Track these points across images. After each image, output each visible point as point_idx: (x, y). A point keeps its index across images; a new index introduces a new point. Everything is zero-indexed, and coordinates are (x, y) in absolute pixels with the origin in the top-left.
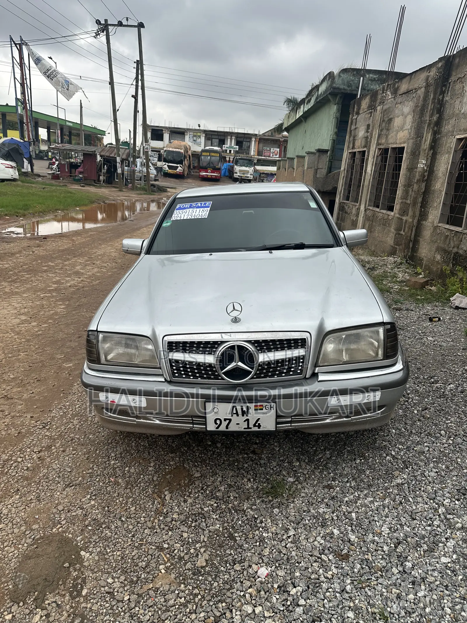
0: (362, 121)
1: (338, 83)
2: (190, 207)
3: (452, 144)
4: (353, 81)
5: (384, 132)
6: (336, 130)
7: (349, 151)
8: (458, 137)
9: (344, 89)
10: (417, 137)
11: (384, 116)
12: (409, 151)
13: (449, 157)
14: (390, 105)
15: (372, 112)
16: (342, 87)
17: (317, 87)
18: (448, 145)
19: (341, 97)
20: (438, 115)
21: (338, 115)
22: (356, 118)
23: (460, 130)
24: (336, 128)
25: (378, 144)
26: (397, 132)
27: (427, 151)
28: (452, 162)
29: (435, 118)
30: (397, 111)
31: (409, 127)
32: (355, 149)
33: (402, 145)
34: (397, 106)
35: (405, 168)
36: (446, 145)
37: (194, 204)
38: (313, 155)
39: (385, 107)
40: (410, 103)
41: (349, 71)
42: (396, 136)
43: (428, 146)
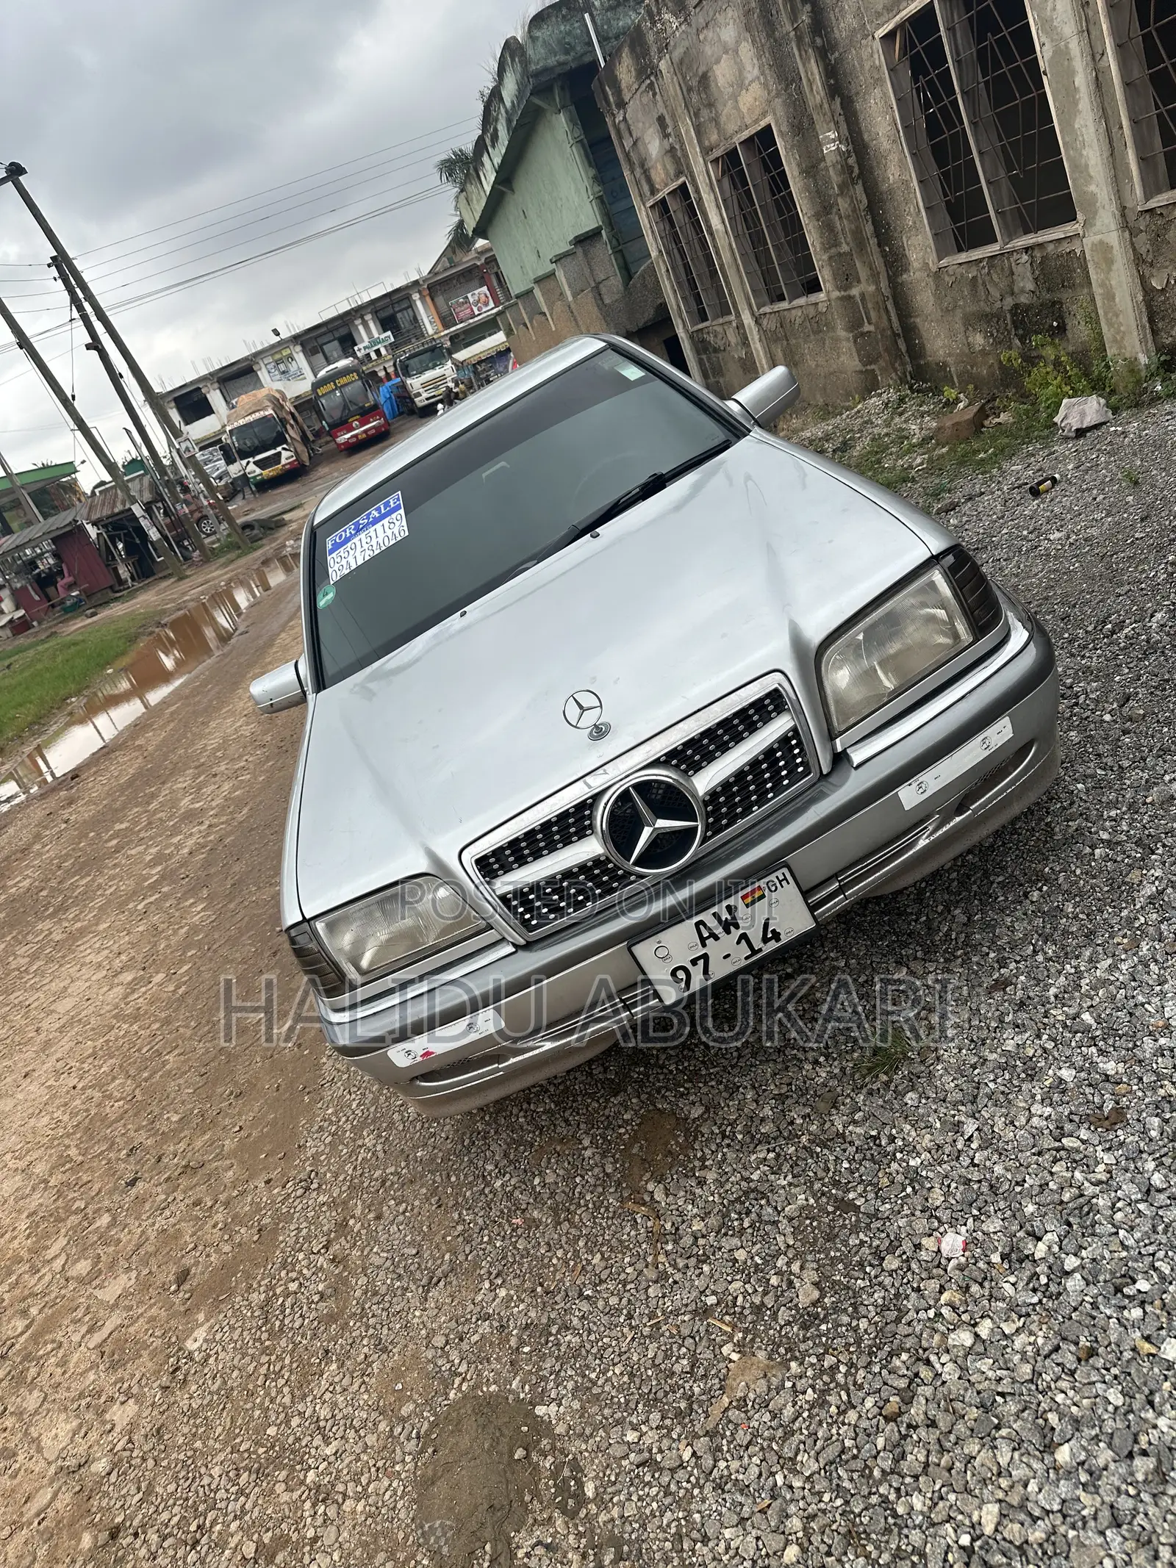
0: (640, 115)
1: (539, 56)
2: (358, 531)
3: (876, 56)
4: (569, 33)
5: (705, 114)
6: (592, 172)
7: (648, 205)
8: (881, 32)
9: (560, 64)
10: (787, 86)
11: (684, 78)
12: (785, 128)
13: (885, 94)
14: (686, 43)
15: (651, 84)
16: (552, 61)
17: (496, 94)
18: (867, 67)
19: (562, 88)
20: (808, 7)
21: (578, 132)
22: (625, 118)
23: (879, 15)
24: (590, 165)
25: (706, 151)
26: (735, 97)
27: (826, 106)
28: (898, 100)
29: (805, 18)
30: (708, 50)
31: (756, 72)
32: (658, 191)
33: (763, 124)
34: (701, 37)
35: (796, 173)
36: (862, 66)
37: (362, 520)
38: (569, 259)
39: (677, 54)
40: (730, 13)
41: (549, 16)
42: (737, 108)
43: (822, 93)
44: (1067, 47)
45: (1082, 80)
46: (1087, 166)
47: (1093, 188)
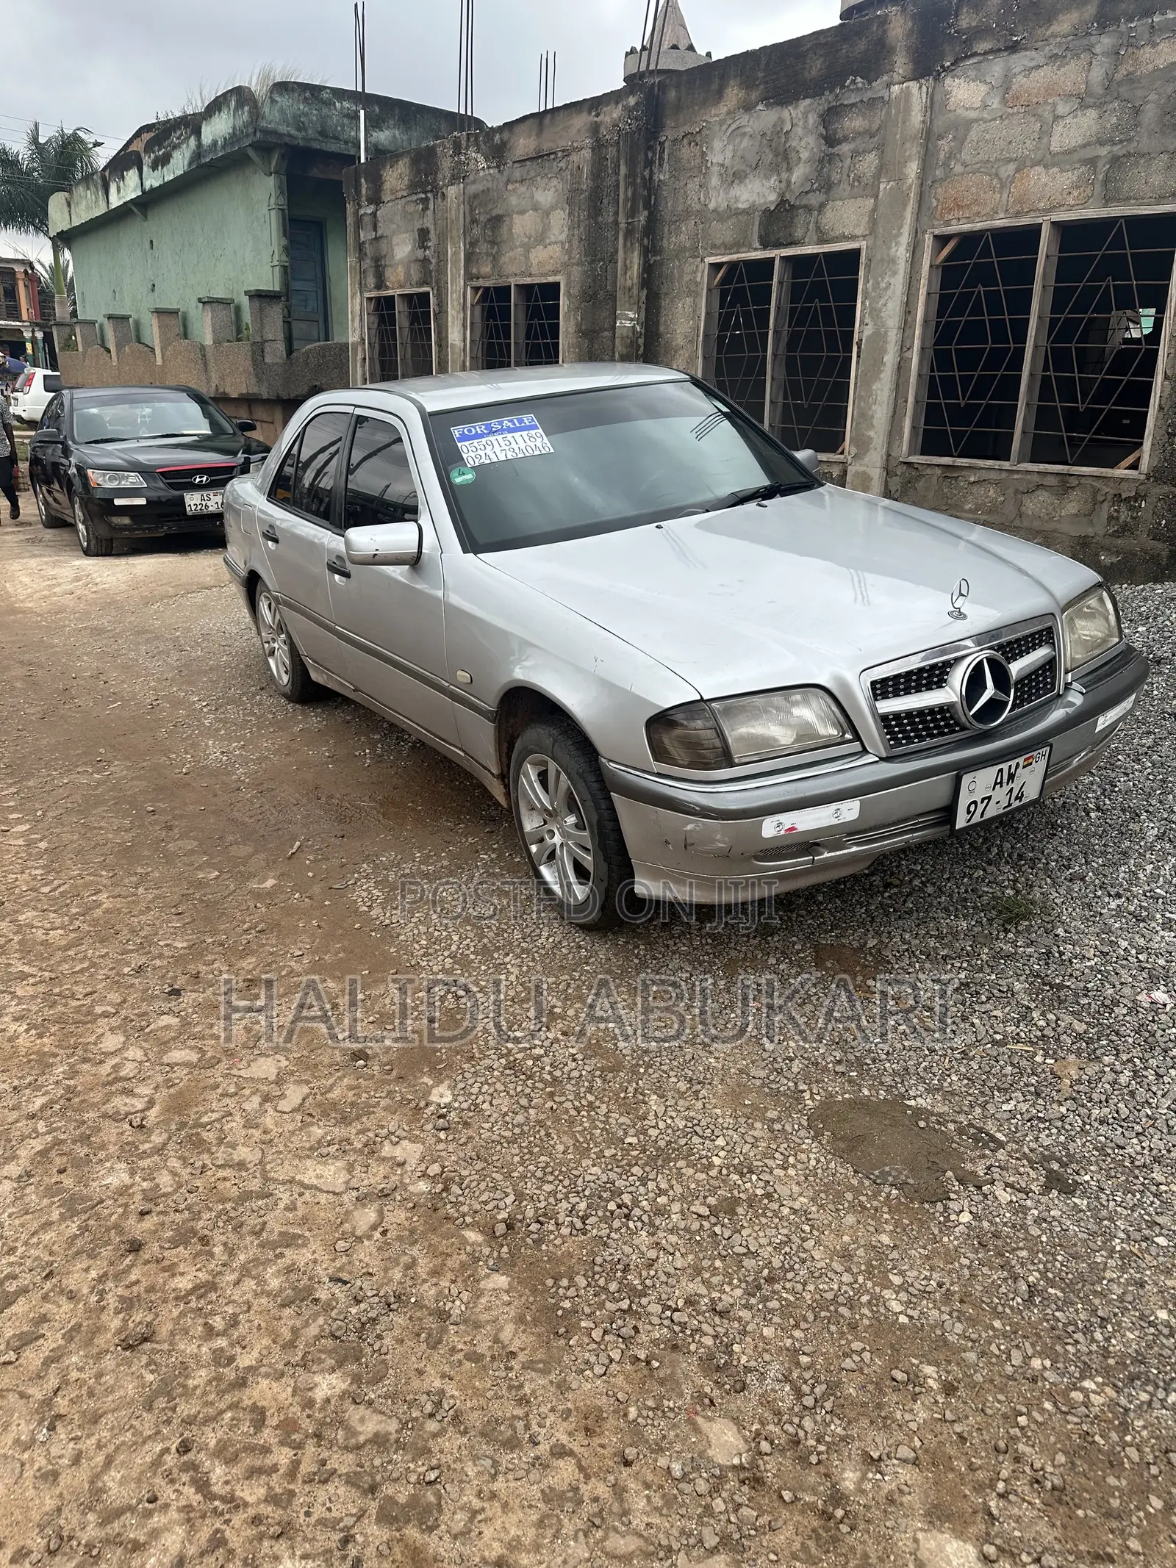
0: (398, 218)
2: (491, 432)
3: (699, 275)
4: (306, 115)
5: (483, 248)
6: (284, 242)
7: (367, 295)
8: (713, 260)
9: (290, 135)
10: (593, 262)
11: (472, 210)
12: (574, 291)
13: (695, 307)
14: (490, 185)
15: (425, 201)
17: (191, 124)
18: (686, 278)
19: (283, 156)
20: (646, 213)
21: (282, 201)
22: (374, 214)
23: (714, 246)
24: (285, 235)
25: (469, 277)
26: (528, 248)
27: (635, 291)
28: (707, 314)
29: (642, 217)
30: (514, 200)
31: (563, 237)
32: (387, 288)
33: (551, 279)
34: (510, 187)
35: (572, 329)
36: (681, 276)
37: (494, 423)
38: (221, 306)
39: (472, 189)
40: (554, 182)
41: (293, 90)
42: (527, 258)
43: (635, 280)
44: (886, 332)
45: (890, 359)
46: (872, 417)
47: (871, 433)
